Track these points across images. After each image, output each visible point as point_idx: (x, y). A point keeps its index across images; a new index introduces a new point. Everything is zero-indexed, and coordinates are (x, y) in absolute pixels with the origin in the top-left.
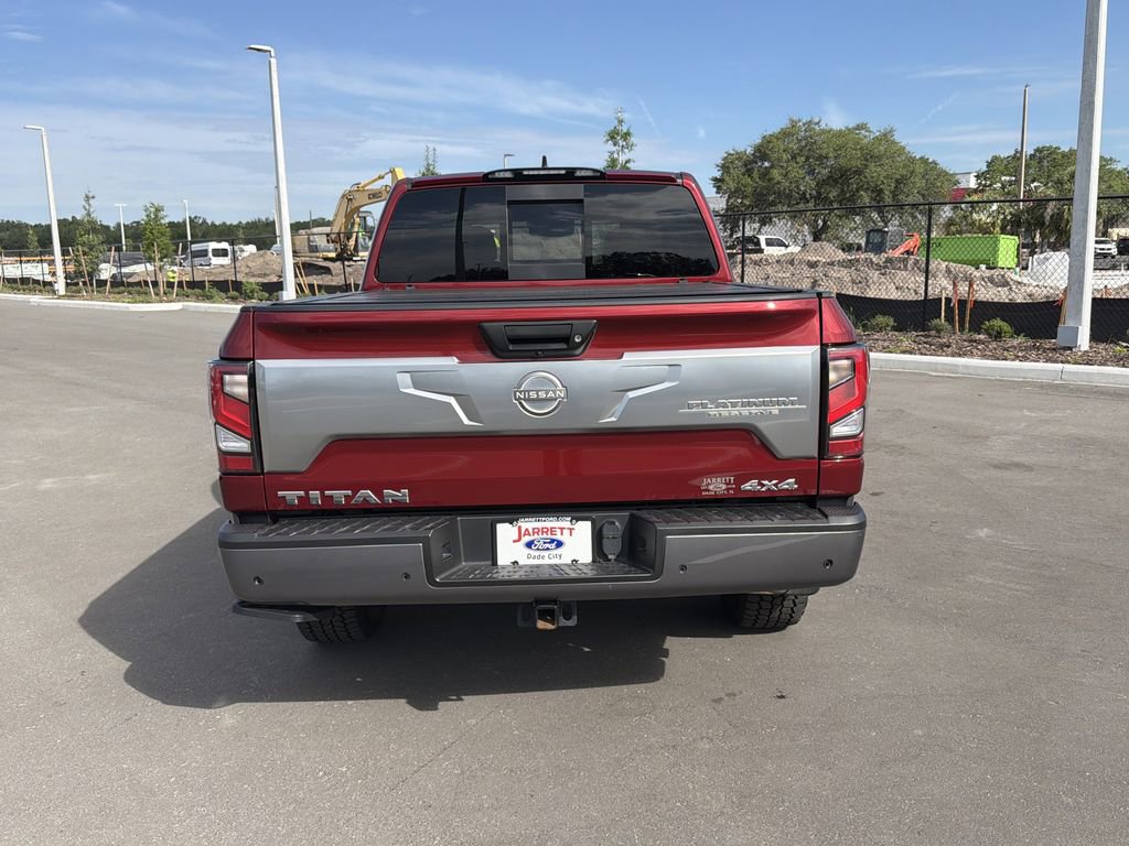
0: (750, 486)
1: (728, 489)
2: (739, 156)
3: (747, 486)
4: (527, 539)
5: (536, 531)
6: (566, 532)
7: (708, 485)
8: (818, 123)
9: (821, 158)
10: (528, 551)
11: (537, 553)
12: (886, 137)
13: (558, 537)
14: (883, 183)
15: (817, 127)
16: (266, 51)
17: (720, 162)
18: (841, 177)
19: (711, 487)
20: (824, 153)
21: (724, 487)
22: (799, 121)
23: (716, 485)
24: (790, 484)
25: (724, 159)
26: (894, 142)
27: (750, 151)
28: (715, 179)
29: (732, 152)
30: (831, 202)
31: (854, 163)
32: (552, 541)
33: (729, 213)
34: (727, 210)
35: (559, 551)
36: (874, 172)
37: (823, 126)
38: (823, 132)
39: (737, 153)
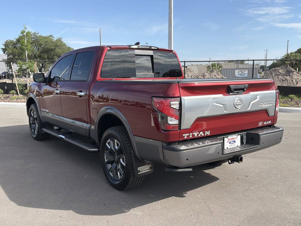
1: (262, 124)
2: (12, 42)
3: (264, 123)
5: (231, 139)
6: (236, 138)
8: (38, 33)
9: (41, 45)
10: (229, 144)
11: (231, 145)
12: (59, 40)
13: (235, 140)
14: (61, 54)
15: (37, 35)
17: (4, 43)
18: (47, 51)
20: (41, 43)
22: (31, 32)
23: (260, 124)
24: (270, 122)
25: (6, 42)
26: (62, 42)
27: (15, 40)
28: (3, 49)
29: (8, 40)
30: (45, 59)
31: (51, 47)
32: (234, 141)
33: (9, 61)
34: (8, 59)
35: (235, 144)
36: (58, 50)
37: (40, 35)
38: (40, 37)
39: (11, 41)
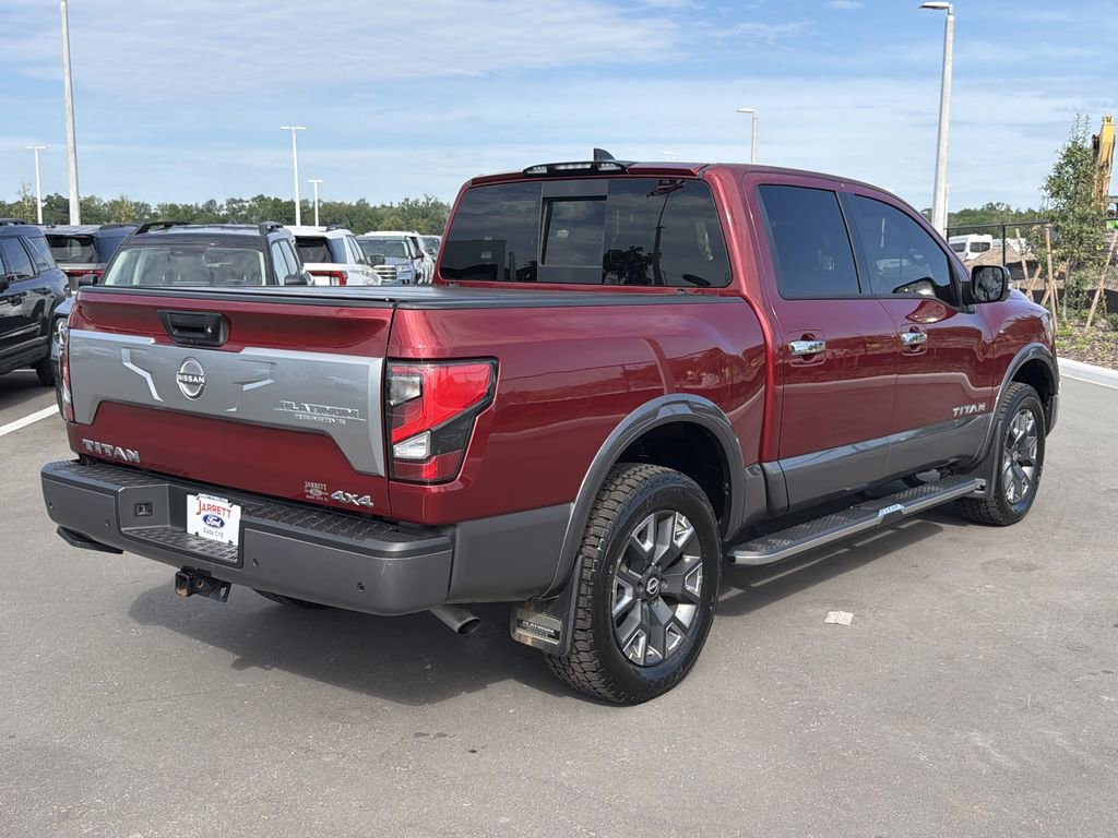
0: (338, 495)
1: (323, 496)
3: (336, 496)
4: (204, 513)
5: (211, 507)
6: (226, 513)
7: (309, 488)
10: (204, 525)
11: (209, 528)
13: (222, 517)
16: (943, 8)
19: (311, 492)
21: (320, 493)
23: (315, 491)
24: (367, 500)
32: (218, 520)
35: (221, 530)
